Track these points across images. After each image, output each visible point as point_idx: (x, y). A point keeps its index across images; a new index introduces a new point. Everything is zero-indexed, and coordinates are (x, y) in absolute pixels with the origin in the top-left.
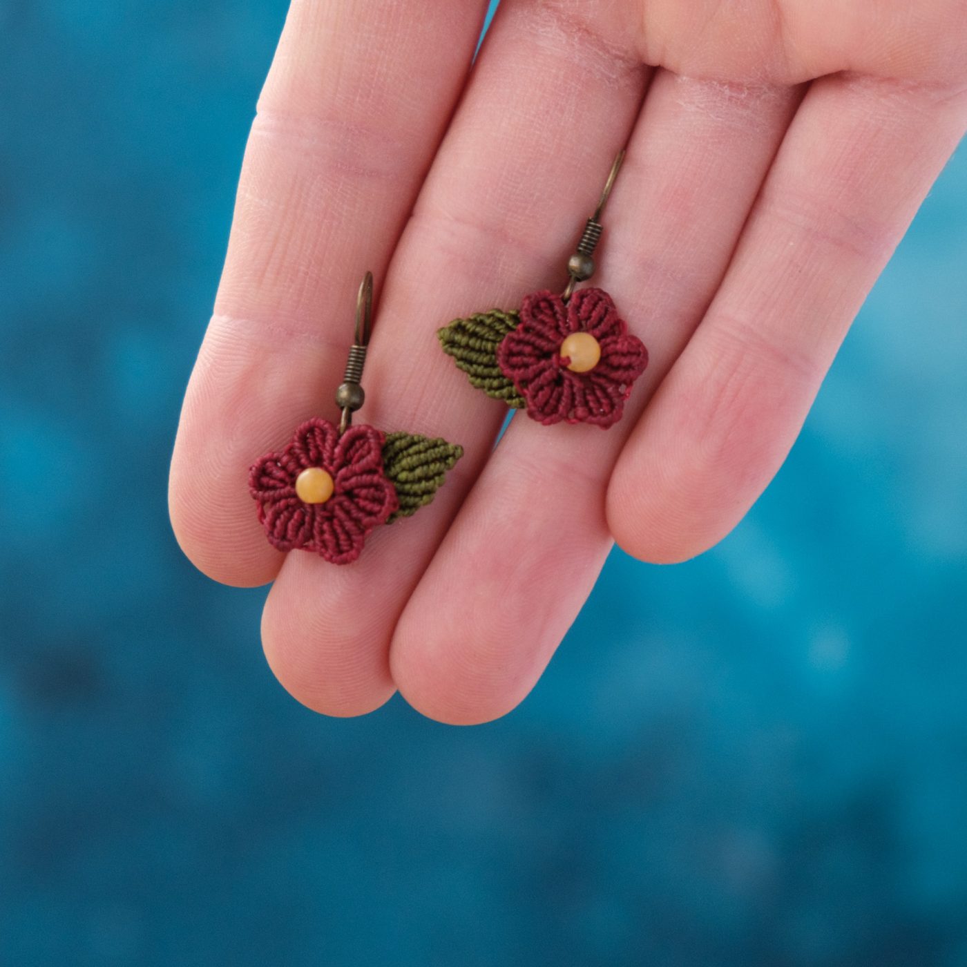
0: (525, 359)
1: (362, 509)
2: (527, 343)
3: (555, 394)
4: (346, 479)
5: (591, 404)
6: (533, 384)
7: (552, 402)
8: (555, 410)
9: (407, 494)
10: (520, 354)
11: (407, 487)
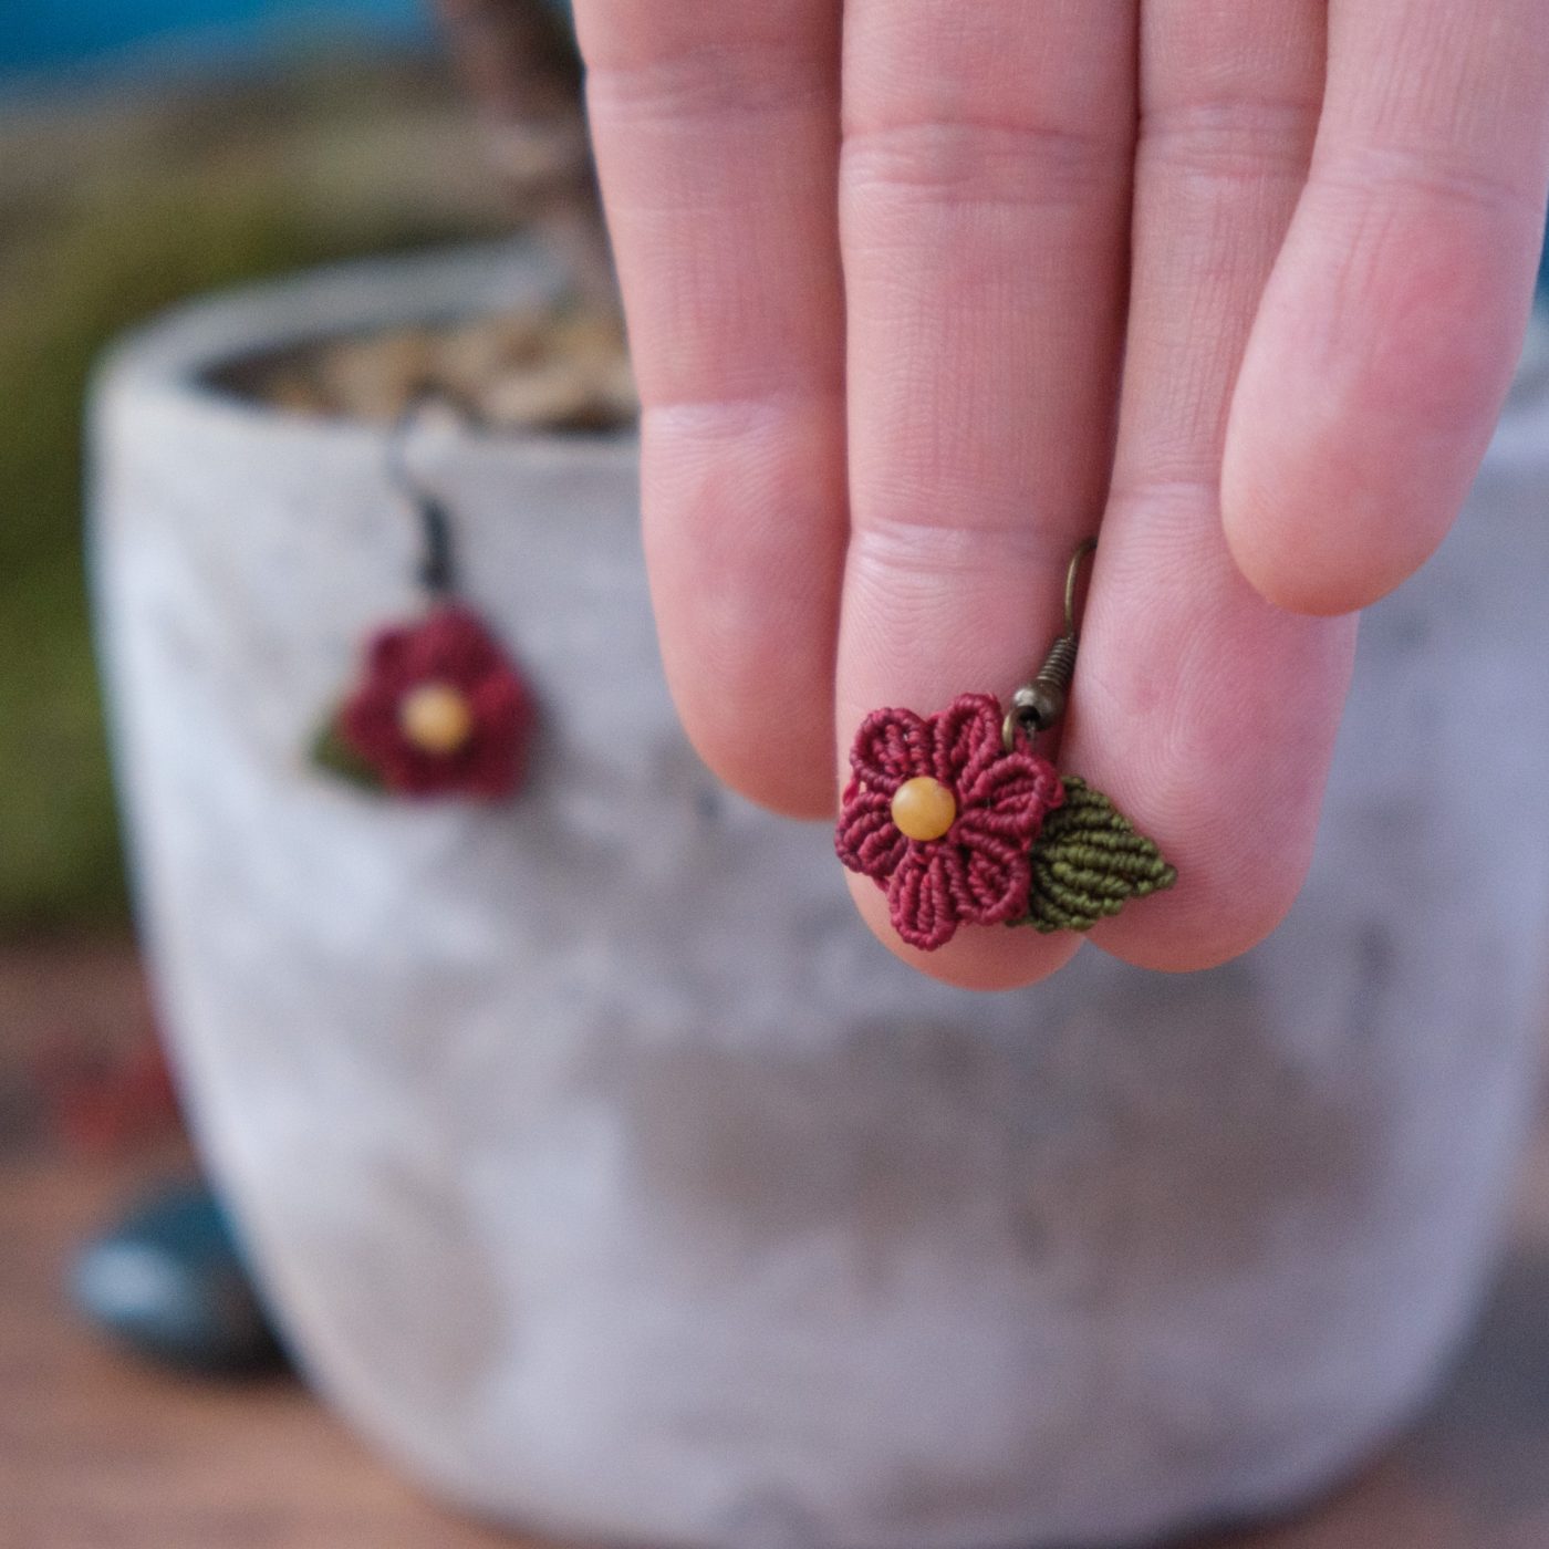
1: (967, 887)
4: (972, 827)
9: (1051, 899)
11: (1057, 889)
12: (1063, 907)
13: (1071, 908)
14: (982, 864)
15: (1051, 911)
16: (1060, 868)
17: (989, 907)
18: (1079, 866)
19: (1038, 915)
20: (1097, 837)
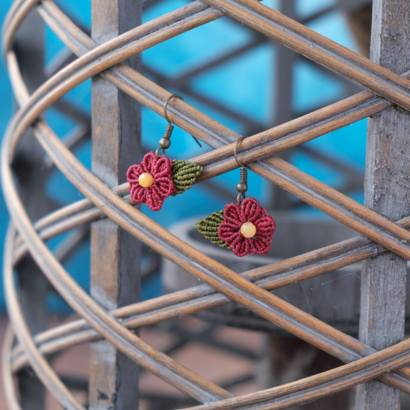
0: (229, 233)
2: (228, 227)
3: (243, 245)
4: (157, 178)
5: (258, 247)
6: (233, 243)
7: (242, 248)
8: (244, 251)
9: (180, 185)
10: (226, 231)
11: (180, 182)
12: (183, 185)
13: (185, 185)
14: (162, 184)
15: (181, 187)
16: (179, 177)
17: (167, 192)
18: (182, 175)
19: (179, 190)
20: (183, 168)
